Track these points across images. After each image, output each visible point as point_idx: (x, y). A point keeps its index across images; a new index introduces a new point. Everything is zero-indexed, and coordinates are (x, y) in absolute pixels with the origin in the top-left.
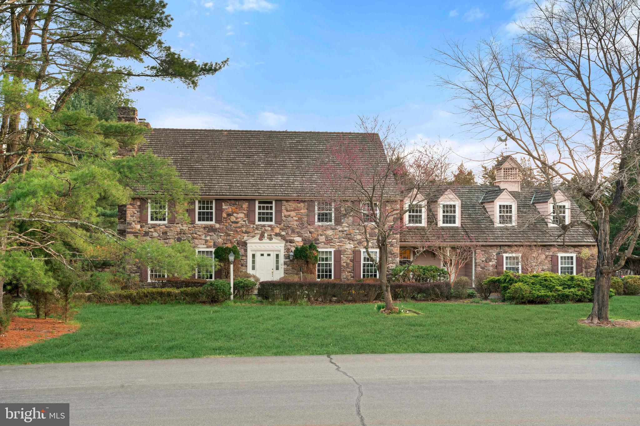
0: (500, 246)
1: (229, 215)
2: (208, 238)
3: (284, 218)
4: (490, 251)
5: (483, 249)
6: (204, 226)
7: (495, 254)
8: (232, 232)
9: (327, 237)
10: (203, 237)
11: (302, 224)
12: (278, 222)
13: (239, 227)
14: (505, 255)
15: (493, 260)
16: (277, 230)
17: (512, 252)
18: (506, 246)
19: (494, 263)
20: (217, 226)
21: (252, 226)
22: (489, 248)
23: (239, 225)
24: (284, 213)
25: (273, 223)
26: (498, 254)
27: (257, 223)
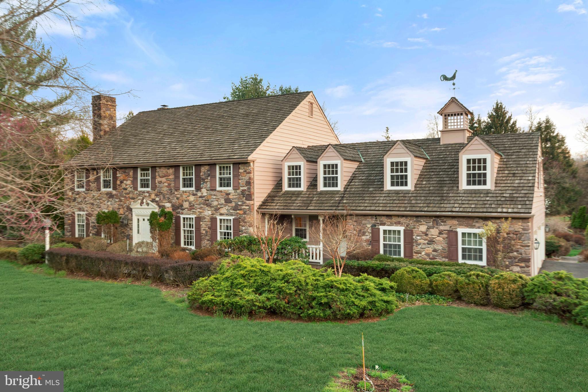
0: (376, 215)
1: (122, 182)
2: (109, 203)
3: (157, 184)
4: (363, 222)
5: (355, 218)
6: (106, 193)
7: (369, 226)
8: (123, 198)
9: (190, 203)
10: (106, 202)
11: (171, 190)
12: (153, 188)
13: (128, 194)
14: (382, 228)
15: (367, 234)
16: (153, 196)
17: (391, 224)
18: (383, 215)
19: (368, 237)
20: (114, 192)
21: (136, 192)
22: (363, 218)
23: (127, 191)
24: (158, 179)
25: (149, 189)
26: (374, 226)
27: (140, 189)
